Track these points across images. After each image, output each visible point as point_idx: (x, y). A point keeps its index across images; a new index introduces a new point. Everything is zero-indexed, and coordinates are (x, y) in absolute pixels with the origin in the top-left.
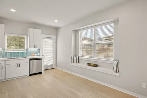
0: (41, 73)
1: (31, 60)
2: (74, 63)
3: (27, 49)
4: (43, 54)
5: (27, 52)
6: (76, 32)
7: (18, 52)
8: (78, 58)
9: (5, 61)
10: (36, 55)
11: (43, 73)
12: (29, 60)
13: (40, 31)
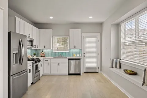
0: (79, 74)
1: (69, 59)
2: (112, 67)
3: (69, 49)
4: (85, 55)
5: (69, 52)
6: (118, 25)
7: (62, 52)
8: (120, 61)
9: (50, 59)
10: (77, 55)
11: (81, 74)
12: (67, 60)
13: (80, 30)
